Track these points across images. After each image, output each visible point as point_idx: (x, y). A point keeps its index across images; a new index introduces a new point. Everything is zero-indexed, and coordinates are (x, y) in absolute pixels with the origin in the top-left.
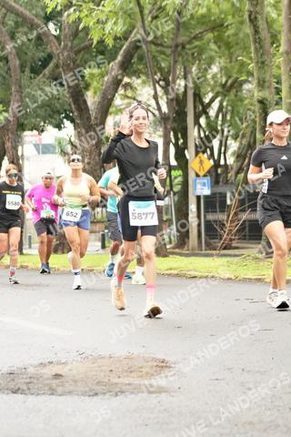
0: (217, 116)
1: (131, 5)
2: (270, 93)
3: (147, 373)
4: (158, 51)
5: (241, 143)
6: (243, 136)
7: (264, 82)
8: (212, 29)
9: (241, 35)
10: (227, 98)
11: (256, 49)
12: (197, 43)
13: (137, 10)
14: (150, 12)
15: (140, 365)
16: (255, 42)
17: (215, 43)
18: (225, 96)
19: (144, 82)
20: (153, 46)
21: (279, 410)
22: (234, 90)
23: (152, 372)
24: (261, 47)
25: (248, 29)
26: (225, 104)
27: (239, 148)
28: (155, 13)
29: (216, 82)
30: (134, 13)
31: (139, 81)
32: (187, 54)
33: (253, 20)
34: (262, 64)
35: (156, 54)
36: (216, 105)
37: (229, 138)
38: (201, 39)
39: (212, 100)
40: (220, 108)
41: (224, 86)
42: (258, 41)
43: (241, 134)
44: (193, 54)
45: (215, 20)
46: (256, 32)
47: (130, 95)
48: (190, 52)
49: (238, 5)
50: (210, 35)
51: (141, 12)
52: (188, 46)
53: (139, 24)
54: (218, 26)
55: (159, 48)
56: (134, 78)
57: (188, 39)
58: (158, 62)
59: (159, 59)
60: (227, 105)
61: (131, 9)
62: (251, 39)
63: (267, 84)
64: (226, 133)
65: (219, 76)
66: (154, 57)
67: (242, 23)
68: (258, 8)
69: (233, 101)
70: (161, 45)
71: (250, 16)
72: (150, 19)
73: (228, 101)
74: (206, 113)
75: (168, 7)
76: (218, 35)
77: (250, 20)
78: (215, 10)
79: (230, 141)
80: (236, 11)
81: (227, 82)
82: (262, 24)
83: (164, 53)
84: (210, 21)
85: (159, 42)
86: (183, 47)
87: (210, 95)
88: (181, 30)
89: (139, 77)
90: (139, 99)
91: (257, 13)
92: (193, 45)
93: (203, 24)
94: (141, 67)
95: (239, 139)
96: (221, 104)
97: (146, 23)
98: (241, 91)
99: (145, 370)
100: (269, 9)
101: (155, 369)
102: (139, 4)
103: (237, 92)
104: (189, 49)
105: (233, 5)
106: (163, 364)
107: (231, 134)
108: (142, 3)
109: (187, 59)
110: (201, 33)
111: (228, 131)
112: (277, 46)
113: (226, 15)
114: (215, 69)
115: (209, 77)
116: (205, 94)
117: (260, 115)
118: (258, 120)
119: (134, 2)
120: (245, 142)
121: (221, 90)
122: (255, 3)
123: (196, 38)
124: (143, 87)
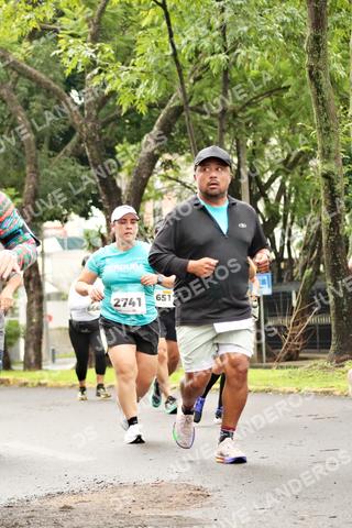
0: (278, 199)
1: (168, 64)
2: (338, 166)
3: (178, 503)
4: (204, 121)
5: (308, 232)
6: (311, 223)
7: (329, 152)
8: (269, 93)
9: (303, 99)
10: (290, 177)
11: (319, 112)
12: (251, 110)
13: (175, 69)
14: (193, 72)
15: (170, 494)
16: (317, 103)
17: (274, 110)
18: (287, 174)
19: (189, 160)
20: (198, 115)
22: (299, 167)
23: (184, 501)
24: (325, 110)
25: (309, 90)
26: (287, 184)
27: (306, 238)
28: (198, 74)
29: (276, 158)
30: (170, 73)
31: (183, 158)
32: (239, 123)
33: (314, 77)
34: (327, 131)
35: (203, 125)
36: (276, 185)
37: (295, 225)
38: (256, 105)
39: (272, 180)
40: (282, 189)
41: (285, 162)
42: (322, 103)
43: (308, 220)
44: (247, 124)
45: (272, 81)
46: (319, 91)
47: (172, 176)
48: (243, 122)
49: (298, 61)
50: (267, 101)
51: (180, 71)
52: (240, 115)
53: (177, 87)
54: (276, 90)
56: (176, 155)
57: (240, 106)
58: (203, 134)
59: (206, 130)
60: (290, 185)
61: (167, 68)
62: (313, 100)
63: (333, 155)
64: (289, 220)
65: (280, 150)
66: (200, 127)
67: (303, 83)
68: (320, 63)
69: (297, 180)
71: (310, 72)
72: (192, 81)
73: (291, 180)
74: (265, 196)
75: (212, 64)
76: (277, 100)
77: (311, 77)
79: (295, 230)
81: (289, 156)
82: (325, 82)
86: (235, 116)
87: (270, 173)
89: (182, 154)
90: (183, 180)
91: (318, 68)
92: (247, 113)
94: (184, 141)
95: (305, 227)
96: (283, 183)
97: (187, 85)
98: (307, 168)
99: (175, 499)
100: (335, 65)
101: (188, 498)
102: (177, 62)
103: (302, 169)
104: (242, 118)
105: (292, 61)
106: (199, 492)
107: (296, 219)
108: (180, 60)
109: (240, 130)
110: (255, 98)
111: (293, 218)
112: (345, 109)
113: (285, 75)
114: (274, 141)
115: (267, 151)
116: (263, 173)
117: (326, 192)
118: (322, 198)
119: (171, 59)
120: (313, 230)
121: (282, 167)
122: (316, 56)
123: (249, 104)
124: (188, 165)
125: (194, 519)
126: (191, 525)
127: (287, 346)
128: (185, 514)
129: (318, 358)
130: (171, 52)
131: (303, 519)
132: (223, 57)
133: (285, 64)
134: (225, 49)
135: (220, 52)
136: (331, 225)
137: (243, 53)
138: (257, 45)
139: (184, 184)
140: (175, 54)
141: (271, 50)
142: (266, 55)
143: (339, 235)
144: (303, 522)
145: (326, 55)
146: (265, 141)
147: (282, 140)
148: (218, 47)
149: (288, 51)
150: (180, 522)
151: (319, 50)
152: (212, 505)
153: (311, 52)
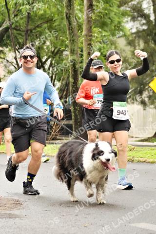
0: (49, 69)
1: (3, 9)
2: (77, 57)
3: (8, 207)
4: (18, 33)
5: (62, 83)
6: (63, 79)
7: (74, 51)
8: (47, 22)
9: (62, 26)
10: (54, 59)
11: (70, 33)
12: (38, 29)
13: (6, 11)
14: (13, 12)
15: (5, 203)
16: (69, 29)
17: (48, 29)
18: (53, 58)
19: (10, 50)
20: (15, 31)
21: (78, 227)
22: (58, 55)
23: (11, 206)
24: (72, 32)
25: (65, 22)
26: (53, 62)
27: (61, 86)
28: (16, 13)
29: (49, 50)
30: (5, 13)
31: (7, 49)
32: (33, 35)
33: (68, 18)
34: (73, 41)
35: (17, 35)
36: (48, 63)
37: (56, 80)
38: (41, 27)
39: (47, 60)
40: (51, 65)
41: (53, 52)
42: (71, 29)
43: (62, 78)
44: (36, 35)
45: (48, 17)
46: (70, 24)
47: (2, 57)
48: (35, 34)
49: (60, 9)
50: (46, 25)
51: (8, 12)
52: (34, 31)
53: (7, 19)
54: (50, 21)
55: (18, 32)
56: (5, 48)
57: (34, 27)
58: (17, 39)
59: (18, 38)
60: (55, 63)
61: (3, 11)
62: (67, 28)
63: (75, 52)
64: (54, 78)
65: (50, 47)
66: (15, 36)
67: (62, 19)
68: (71, 12)
69: (58, 61)
70: (19, 30)
71: (66, 15)
72: (13, 16)
73: (55, 60)
74: (44, 67)
75: (23, 10)
76: (50, 25)
78: (48, 12)
79: (56, 82)
80: (60, 13)
81: (54, 50)
82: (73, 19)
83: (21, 34)
84: (45, 18)
85: (18, 28)
86: (31, 31)
87: (46, 57)
88: (30, 22)
89: (7, 47)
90: (8, 59)
91: (70, 14)
92: (37, 30)
93: (42, 19)
94: (8, 42)
95: (61, 81)
96: (51, 62)
97: (11, 18)
98: (62, 55)
99: (7, 205)
100: (77, 12)
101: (13, 205)
102: (7, 8)
103: (60, 56)
104: (34, 33)
105: (58, 9)
106: (17, 202)
107: (57, 78)
108: (9, 7)
109: (33, 38)
110: (41, 24)
111: (55, 77)
112: (81, 32)
113: (54, 15)
114: (48, 43)
115: (45, 47)
116: (43, 57)
117: (72, 68)
118: (70, 71)
119: (4, 7)
120: (64, 82)
121: (51, 55)
122: (69, 8)
123: (38, 26)
124: (10, 53)
125: (17, 215)
126: (15, 218)
127: (53, 135)
128: (12, 212)
130: (4, 4)
131: (63, 216)
132: (28, 7)
133: (54, 10)
134: (29, 3)
135: (26, 4)
136: (74, 83)
137: (37, 5)
138: (43, 2)
139: (8, 61)
140: (6, 5)
141: (49, 4)
142: (46, 6)
143: (77, 87)
144: (64, 217)
145: (74, 8)
146: (45, 42)
147: (51, 43)
148: (26, 2)
149: (56, 5)
150: (10, 216)
151: (70, 6)
152: (24, 208)
153: (67, 6)
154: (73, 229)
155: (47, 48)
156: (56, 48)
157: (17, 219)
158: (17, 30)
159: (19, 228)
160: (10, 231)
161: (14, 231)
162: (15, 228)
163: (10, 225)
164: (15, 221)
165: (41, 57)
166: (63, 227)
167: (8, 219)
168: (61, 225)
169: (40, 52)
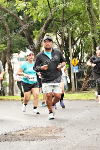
0: (79, 45)
1: (47, 7)
2: (96, 35)
5: (88, 54)
7: (94, 31)
8: (76, 15)
9: (86, 16)
10: (83, 39)
11: (90, 20)
12: (71, 20)
13: (49, 9)
15: (51, 130)
16: (90, 17)
17: (78, 20)
18: (82, 38)
19: (54, 35)
21: (99, 142)
22: (85, 36)
23: (55, 131)
24: (92, 19)
25: (87, 14)
26: (82, 41)
27: (88, 56)
28: (55, 10)
29: (79, 33)
31: (52, 34)
33: (89, 10)
34: (93, 25)
35: (57, 24)
36: (79, 41)
37: (84, 53)
38: (73, 18)
39: (77, 40)
41: (81, 34)
42: (91, 17)
43: (88, 51)
44: (70, 24)
45: (77, 12)
46: (90, 14)
49: (84, 6)
50: (76, 17)
51: (50, 9)
52: (68, 21)
54: (78, 14)
56: (50, 33)
57: (68, 19)
59: (58, 26)
60: (83, 41)
61: (47, 9)
64: (83, 51)
65: (79, 31)
66: (57, 25)
67: (86, 12)
68: (90, 6)
70: (59, 21)
72: (54, 12)
73: (83, 40)
74: (76, 44)
75: (60, 7)
76: (78, 17)
78: (77, 8)
79: (85, 54)
80: (84, 8)
82: (92, 11)
83: (60, 24)
84: (75, 12)
87: (77, 38)
88: (65, 15)
89: (52, 33)
92: (70, 21)
93: (73, 13)
94: (52, 29)
95: (88, 53)
97: (52, 13)
98: (88, 36)
99: (53, 131)
100: (95, 6)
102: (50, 7)
103: (86, 36)
104: (69, 22)
105: (82, 5)
106: (59, 129)
107: (85, 51)
110: (72, 16)
111: (84, 50)
112: (98, 19)
113: (80, 10)
114: (78, 29)
115: (76, 31)
116: (75, 38)
117: (93, 42)
118: (92, 44)
119: (48, 6)
120: (90, 53)
121: (80, 36)
122: (89, 4)
123: (70, 18)
124: (54, 36)
125: (58, 137)
126: (57, 138)
127: (83, 87)
128: (56, 135)
129: (92, 90)
130: (48, 4)
133: (80, 7)
134: (63, 3)
135: (62, 4)
136: (95, 52)
137: (68, 4)
138: (72, 1)
140: (49, 4)
142: (75, 4)
145: (92, 3)
146: (75, 29)
147: (80, 28)
148: (61, 2)
149: (81, 3)
150: (54, 137)
151: (90, 2)
152: (63, 132)
153: (88, 3)
154: (95, 143)
155: (77, 32)
156: (83, 31)
157: (59, 139)
158: (57, 21)
159: (60, 145)
160: (54, 146)
161: (56, 147)
162: (56, 145)
163: (54, 143)
164: (57, 141)
165: (74, 38)
166: (89, 142)
167: (53, 139)
168: (88, 141)
169: (73, 34)
